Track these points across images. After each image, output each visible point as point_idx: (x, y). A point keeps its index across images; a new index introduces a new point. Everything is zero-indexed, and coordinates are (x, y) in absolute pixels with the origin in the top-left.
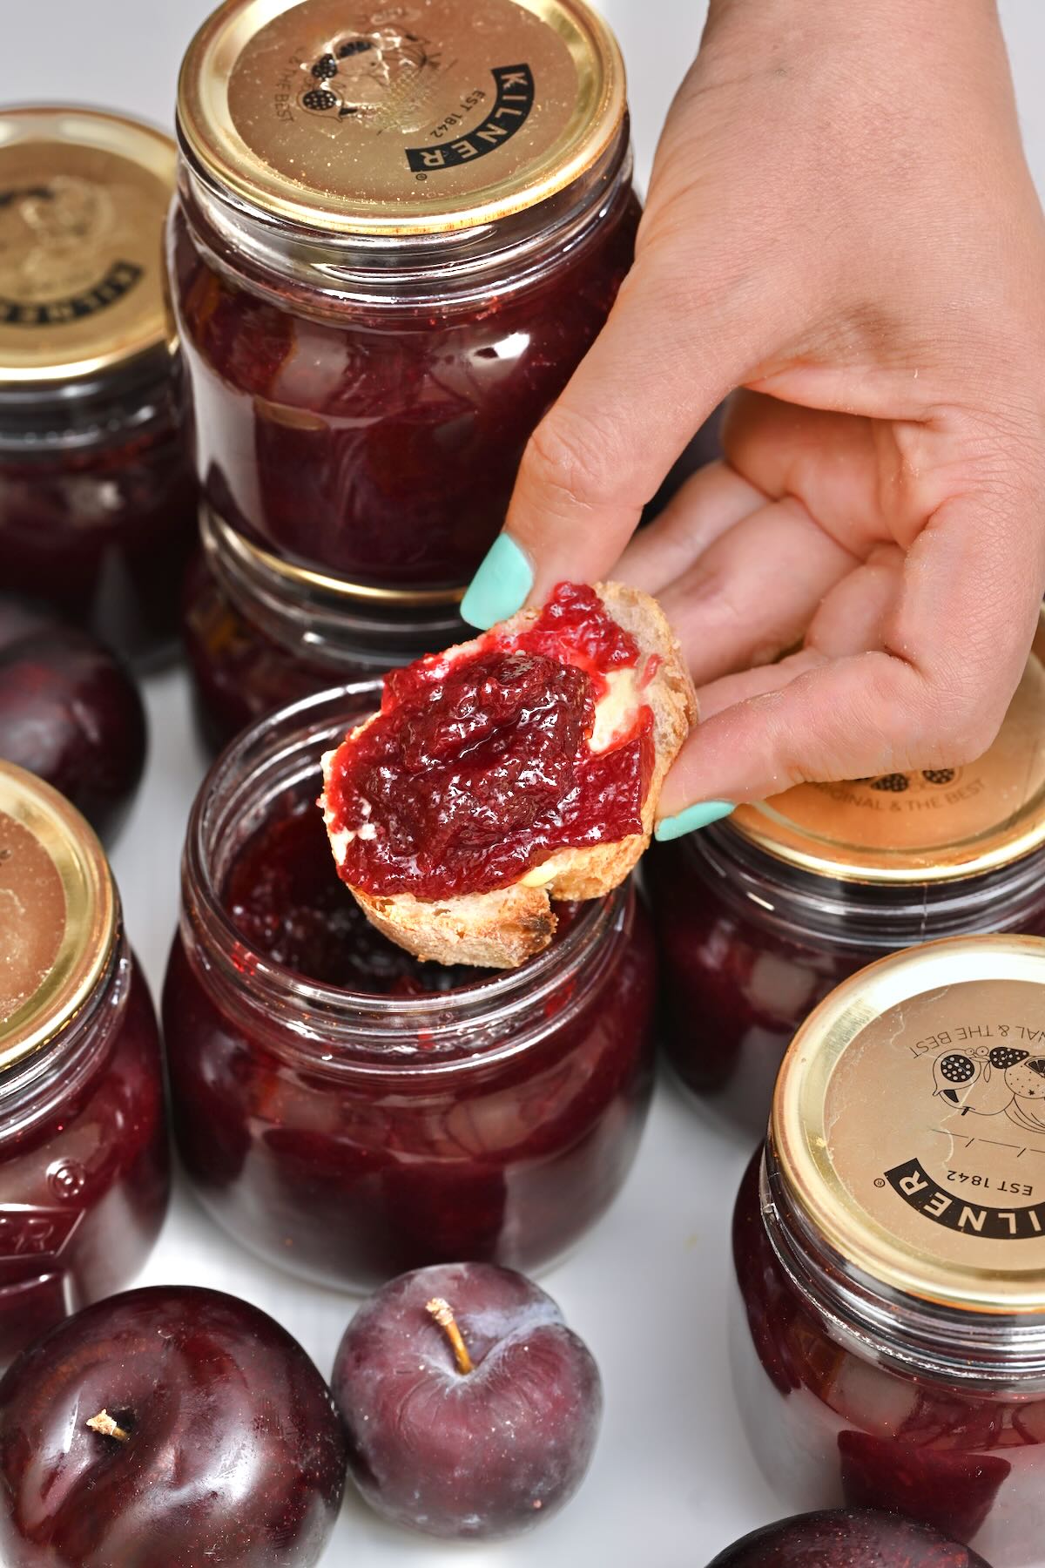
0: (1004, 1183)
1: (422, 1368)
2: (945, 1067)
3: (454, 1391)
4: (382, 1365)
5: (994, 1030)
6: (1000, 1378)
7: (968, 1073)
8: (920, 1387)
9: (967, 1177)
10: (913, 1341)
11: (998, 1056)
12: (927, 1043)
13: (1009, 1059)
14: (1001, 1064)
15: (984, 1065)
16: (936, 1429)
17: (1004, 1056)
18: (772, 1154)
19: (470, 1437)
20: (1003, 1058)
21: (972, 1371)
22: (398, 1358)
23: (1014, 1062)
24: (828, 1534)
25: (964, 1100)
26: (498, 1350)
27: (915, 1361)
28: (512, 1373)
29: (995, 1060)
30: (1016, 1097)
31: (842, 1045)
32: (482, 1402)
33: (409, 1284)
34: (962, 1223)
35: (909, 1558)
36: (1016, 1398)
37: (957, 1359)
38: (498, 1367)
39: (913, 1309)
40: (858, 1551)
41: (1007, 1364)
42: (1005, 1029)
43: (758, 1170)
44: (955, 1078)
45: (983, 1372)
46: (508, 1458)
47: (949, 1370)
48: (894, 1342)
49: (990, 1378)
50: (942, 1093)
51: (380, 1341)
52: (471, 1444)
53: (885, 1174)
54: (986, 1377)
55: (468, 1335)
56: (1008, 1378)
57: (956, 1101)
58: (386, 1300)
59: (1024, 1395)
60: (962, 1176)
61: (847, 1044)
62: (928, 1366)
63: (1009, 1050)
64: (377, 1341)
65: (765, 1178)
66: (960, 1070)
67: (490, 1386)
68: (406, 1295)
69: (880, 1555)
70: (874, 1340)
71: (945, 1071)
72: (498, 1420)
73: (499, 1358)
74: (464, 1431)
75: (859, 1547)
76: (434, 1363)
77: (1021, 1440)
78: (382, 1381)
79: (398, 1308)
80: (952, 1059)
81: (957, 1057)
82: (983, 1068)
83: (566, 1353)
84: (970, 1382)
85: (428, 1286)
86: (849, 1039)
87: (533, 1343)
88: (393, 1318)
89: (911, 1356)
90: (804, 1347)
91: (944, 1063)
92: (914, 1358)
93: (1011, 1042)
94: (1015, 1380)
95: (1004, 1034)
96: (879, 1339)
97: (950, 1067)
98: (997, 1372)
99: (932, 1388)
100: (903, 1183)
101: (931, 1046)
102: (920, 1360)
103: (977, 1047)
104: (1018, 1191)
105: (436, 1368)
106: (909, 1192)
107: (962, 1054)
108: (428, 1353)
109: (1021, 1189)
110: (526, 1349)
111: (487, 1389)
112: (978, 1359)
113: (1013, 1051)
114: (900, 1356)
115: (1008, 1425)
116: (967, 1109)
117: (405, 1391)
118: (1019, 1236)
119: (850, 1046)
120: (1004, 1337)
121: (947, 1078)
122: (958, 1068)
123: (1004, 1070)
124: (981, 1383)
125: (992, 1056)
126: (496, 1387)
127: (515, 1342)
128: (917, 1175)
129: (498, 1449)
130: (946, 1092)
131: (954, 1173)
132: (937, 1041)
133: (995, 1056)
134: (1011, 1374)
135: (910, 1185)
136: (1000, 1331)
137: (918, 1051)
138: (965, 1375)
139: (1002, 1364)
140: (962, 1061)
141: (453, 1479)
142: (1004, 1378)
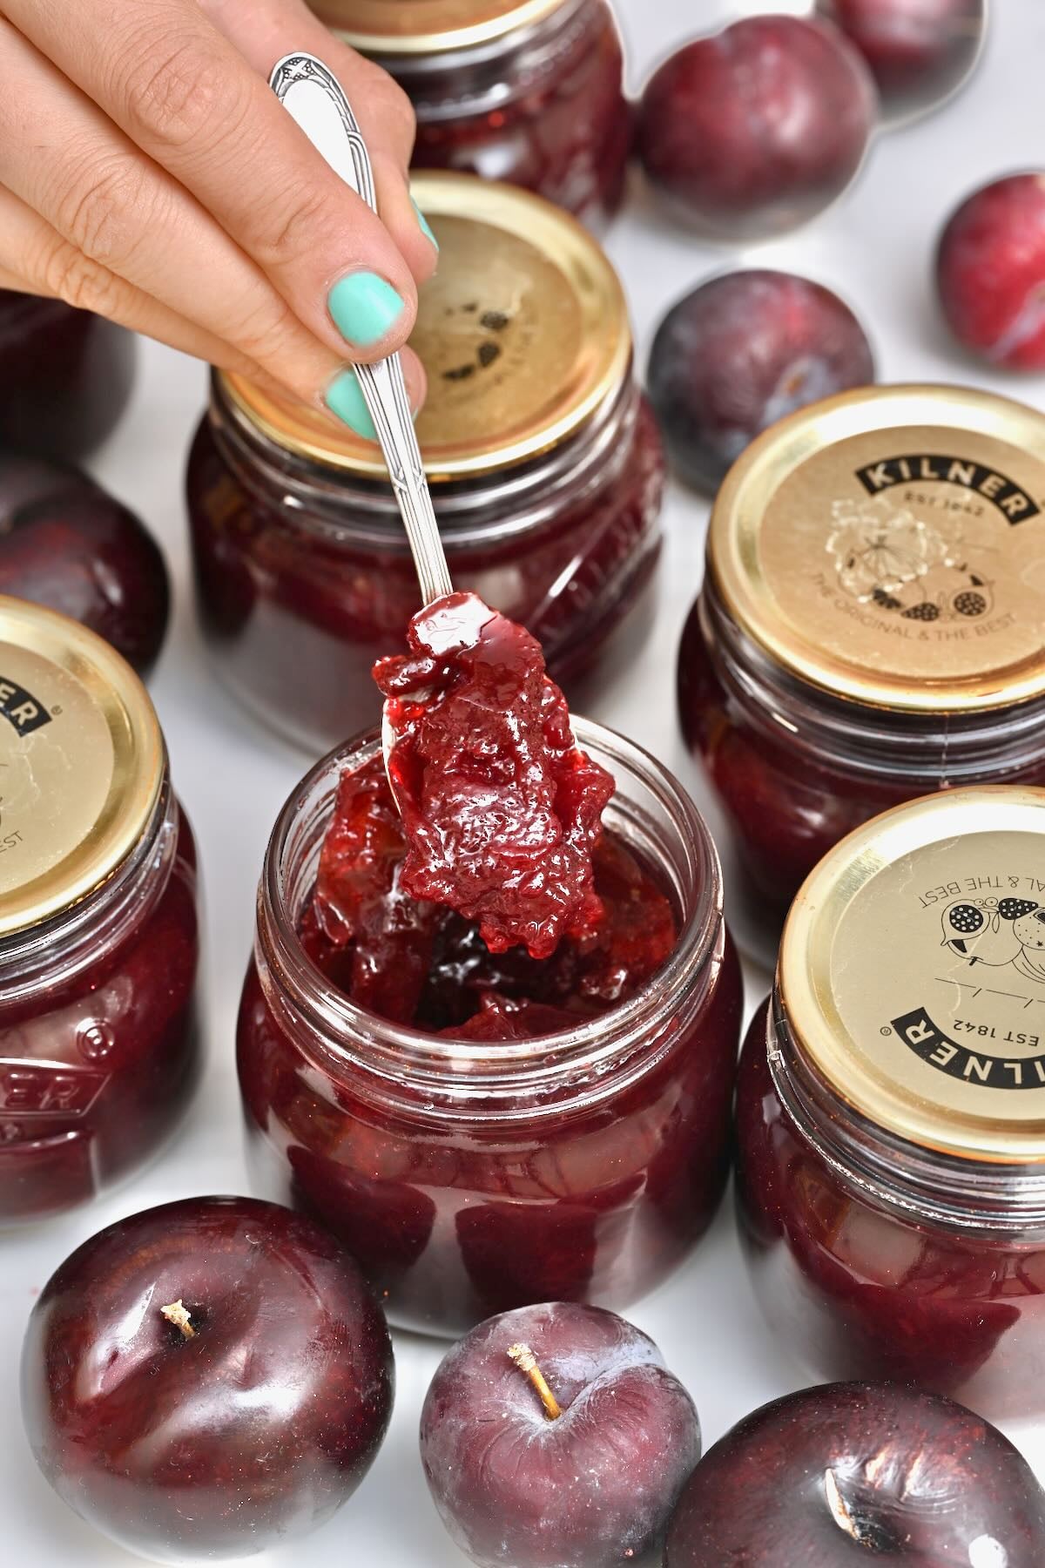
0: (1010, 1033)
1: (504, 1416)
2: (954, 917)
3: (537, 1439)
4: (465, 1414)
5: (1004, 881)
6: (1004, 1228)
7: (977, 923)
8: (923, 1235)
9: (974, 1027)
10: (916, 1189)
11: (1008, 907)
12: (936, 893)
13: (1017, 911)
14: (1009, 915)
15: (992, 916)
16: (941, 1279)
17: (1013, 907)
18: (779, 1001)
19: (554, 1486)
20: (1012, 909)
21: (975, 1220)
22: (482, 1405)
23: (1023, 913)
24: (845, 1405)
25: (972, 949)
26: (585, 1394)
27: (918, 1209)
28: (596, 1419)
29: (1004, 910)
30: (1025, 948)
31: (851, 894)
32: (565, 1451)
33: (494, 1328)
34: (967, 1072)
35: (926, 1431)
36: (1019, 1248)
37: (961, 1208)
38: (583, 1413)
39: (917, 1157)
40: (876, 1423)
41: (1010, 1214)
42: (1015, 880)
43: (766, 1017)
44: (964, 928)
45: (986, 1221)
46: (593, 1508)
47: (952, 1219)
48: (898, 1191)
49: (993, 1227)
50: (951, 943)
51: (463, 1389)
52: (554, 1494)
53: (892, 1022)
54: (988, 1226)
55: (555, 1379)
56: (1011, 1228)
57: (964, 951)
58: (471, 1345)
59: (1027, 1245)
60: (968, 1025)
61: (856, 894)
62: (931, 1215)
63: (1018, 901)
64: (460, 1389)
65: (771, 1024)
66: (969, 921)
67: (573, 1433)
68: (491, 1340)
69: (897, 1427)
70: (877, 1188)
71: (954, 921)
72: (582, 1469)
73: (584, 1404)
74: (547, 1481)
75: (876, 1419)
76: (517, 1410)
77: (1024, 1290)
78: (464, 1431)
79: (482, 1354)
80: (961, 909)
81: (966, 908)
82: (992, 920)
83: (656, 1396)
84: (972, 1231)
85: (513, 1331)
86: (858, 888)
87: (620, 1386)
88: (476, 1364)
89: (914, 1204)
90: (808, 1195)
91: (953, 913)
92: (918, 1206)
93: (1020, 894)
94: (1019, 1230)
95: (1014, 885)
96: (883, 1187)
97: (959, 917)
98: (999, 1222)
99: (936, 1236)
100: (909, 1031)
101: (940, 896)
102: (923, 1208)
103: (986, 898)
104: (1024, 1041)
105: (521, 1415)
106: (915, 1041)
107: (971, 904)
108: (513, 1400)
109: (1028, 1040)
110: (613, 1393)
111: (571, 1436)
112: (982, 1208)
113: (1022, 902)
114: (903, 1204)
115: (1011, 1276)
116: (975, 959)
117: (488, 1439)
118: (1024, 1086)
119: (859, 895)
120: (1008, 1186)
121: (957, 928)
122: (967, 918)
123: (1013, 921)
124: (984, 1233)
125: (1001, 907)
126: (581, 1433)
127: (602, 1385)
128: (923, 1024)
129: (582, 1499)
130: (954, 941)
131: (961, 1022)
132: (946, 891)
133: (1004, 907)
134: (1014, 1224)
135: (916, 1034)
136: (1003, 1180)
137: (928, 901)
138: (967, 1224)
139: (1005, 1214)
140: (971, 911)
141: (539, 1530)
142: (1007, 1228)
